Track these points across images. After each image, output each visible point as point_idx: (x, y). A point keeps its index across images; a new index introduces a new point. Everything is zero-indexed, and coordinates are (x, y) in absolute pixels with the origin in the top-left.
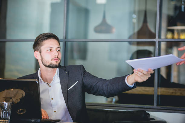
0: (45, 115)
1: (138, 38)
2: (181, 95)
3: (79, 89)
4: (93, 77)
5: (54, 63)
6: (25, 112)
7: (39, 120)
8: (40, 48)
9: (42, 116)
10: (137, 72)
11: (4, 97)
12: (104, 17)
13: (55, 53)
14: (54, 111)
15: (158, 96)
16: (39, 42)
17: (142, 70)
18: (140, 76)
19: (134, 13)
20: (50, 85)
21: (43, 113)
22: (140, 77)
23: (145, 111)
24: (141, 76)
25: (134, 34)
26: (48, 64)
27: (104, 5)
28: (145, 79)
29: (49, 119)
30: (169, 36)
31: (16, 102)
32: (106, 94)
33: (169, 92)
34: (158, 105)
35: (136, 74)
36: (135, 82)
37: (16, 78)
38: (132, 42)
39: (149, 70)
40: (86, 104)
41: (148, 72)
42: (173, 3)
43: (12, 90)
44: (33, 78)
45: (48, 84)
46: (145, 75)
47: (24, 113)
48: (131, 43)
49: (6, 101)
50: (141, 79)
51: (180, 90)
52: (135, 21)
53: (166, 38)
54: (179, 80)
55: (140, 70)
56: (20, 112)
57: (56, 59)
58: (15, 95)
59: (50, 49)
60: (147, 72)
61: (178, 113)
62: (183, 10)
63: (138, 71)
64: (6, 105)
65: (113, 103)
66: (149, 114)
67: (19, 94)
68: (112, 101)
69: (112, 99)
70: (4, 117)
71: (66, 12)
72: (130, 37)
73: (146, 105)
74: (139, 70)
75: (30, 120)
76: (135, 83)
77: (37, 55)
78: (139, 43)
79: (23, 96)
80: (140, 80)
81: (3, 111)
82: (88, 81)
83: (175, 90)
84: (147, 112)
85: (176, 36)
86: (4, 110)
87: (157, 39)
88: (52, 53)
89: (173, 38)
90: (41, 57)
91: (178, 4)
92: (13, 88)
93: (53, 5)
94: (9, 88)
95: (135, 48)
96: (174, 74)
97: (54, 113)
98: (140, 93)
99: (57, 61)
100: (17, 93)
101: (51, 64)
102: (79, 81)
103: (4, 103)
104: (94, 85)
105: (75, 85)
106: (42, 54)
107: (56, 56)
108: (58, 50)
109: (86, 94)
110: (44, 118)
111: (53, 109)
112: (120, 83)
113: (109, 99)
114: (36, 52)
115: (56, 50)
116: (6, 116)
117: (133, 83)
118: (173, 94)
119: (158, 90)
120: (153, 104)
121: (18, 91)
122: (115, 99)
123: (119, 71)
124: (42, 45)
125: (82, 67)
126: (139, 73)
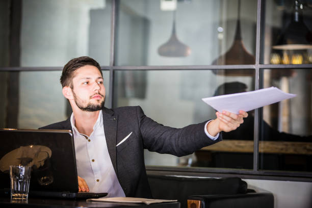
0: (84, 185)
1: (227, 64)
2: (296, 153)
3: (135, 144)
4: (156, 125)
5: (94, 102)
6: (52, 182)
7: (74, 194)
8: (72, 81)
9: (79, 188)
10: (221, 115)
11: (20, 157)
12: (174, 32)
13: (95, 87)
14: (96, 179)
15: (260, 154)
16: (69, 73)
17: (230, 114)
18: (226, 122)
19: (221, 24)
20: (89, 138)
21: (80, 183)
22: (227, 124)
23: (240, 179)
24: (229, 122)
25: (220, 57)
26: (85, 106)
27: (174, 12)
28: (235, 126)
29: (90, 192)
30: (276, 60)
31: (38, 166)
32: (176, 151)
33: (277, 148)
34: (259, 168)
35: (220, 118)
36: (220, 131)
37: (37, 129)
38: (217, 71)
39: (240, 112)
40: (146, 168)
41: (240, 116)
42: (280, 9)
43: (31, 146)
44: (63, 128)
45: (86, 137)
46: (235, 120)
47: (50, 183)
48: (215, 72)
49: (22, 164)
50: (229, 126)
51: (293, 145)
52: (221, 36)
53: (271, 63)
54: (290, 128)
55: (226, 112)
56: (44, 181)
57: (97, 97)
58: (37, 155)
59: (87, 80)
60: (238, 115)
61: (290, 181)
62: (297, 19)
63: (223, 114)
64: (22, 170)
65: (189, 166)
66: (245, 183)
67: (42, 153)
68: (186, 163)
69: (187, 160)
70: (19, 189)
71: (114, 24)
72: (214, 63)
73: (241, 168)
74: (224, 112)
75: (60, 193)
76: (220, 133)
77: (67, 92)
78: (227, 72)
79: (48, 157)
80: (227, 129)
81: (17, 180)
82: (147, 131)
83: (287, 145)
84: (243, 180)
85: (286, 60)
86: (20, 179)
87: (257, 65)
88: (90, 87)
89: (281, 63)
90: (74, 94)
91: (289, 11)
92: (33, 144)
93: (93, 13)
94: (26, 144)
95: (221, 80)
96: (283, 119)
97: (97, 183)
98: (231, 150)
99: (99, 98)
100: (40, 151)
101: (89, 105)
102: (134, 132)
103: (20, 167)
104: (157, 137)
105: (128, 139)
106: (75, 90)
107: (97, 92)
108: (99, 83)
109: (146, 151)
110: (82, 191)
111: (95, 176)
112: (197, 134)
113: (182, 160)
114: (66, 88)
115: (96, 81)
116: (22, 187)
117: (217, 133)
118: (284, 151)
119: (260, 145)
120: (251, 167)
121: (40, 149)
122: (192, 159)
123: (196, 115)
124: (74, 77)
125: (139, 110)
126: (225, 117)
